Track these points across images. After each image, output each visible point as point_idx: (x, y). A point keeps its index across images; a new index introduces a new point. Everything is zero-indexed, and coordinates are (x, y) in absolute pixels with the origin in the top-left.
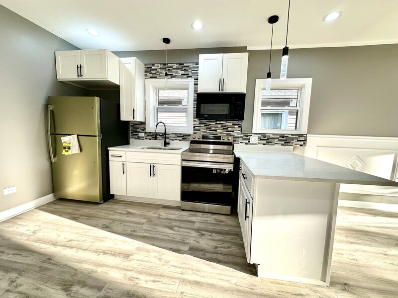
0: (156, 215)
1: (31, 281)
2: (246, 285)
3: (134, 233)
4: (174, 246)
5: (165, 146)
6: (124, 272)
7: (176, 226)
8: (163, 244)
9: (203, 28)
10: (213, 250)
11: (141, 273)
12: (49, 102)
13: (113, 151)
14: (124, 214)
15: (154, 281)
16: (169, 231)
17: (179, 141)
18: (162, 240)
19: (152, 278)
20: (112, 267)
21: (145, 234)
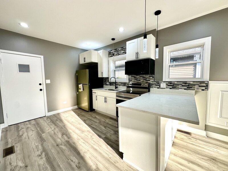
0: (104, 121)
1: (57, 130)
2: (114, 160)
3: (91, 125)
4: (100, 134)
5: (116, 88)
6: (78, 136)
7: (108, 127)
8: (97, 132)
9: (124, 30)
10: (114, 141)
11: (82, 138)
12: (77, 72)
13: (94, 90)
14: (93, 117)
15: (83, 143)
16: (104, 128)
17: (122, 86)
18: (98, 131)
19: (84, 142)
20: (76, 134)
21: (95, 127)
